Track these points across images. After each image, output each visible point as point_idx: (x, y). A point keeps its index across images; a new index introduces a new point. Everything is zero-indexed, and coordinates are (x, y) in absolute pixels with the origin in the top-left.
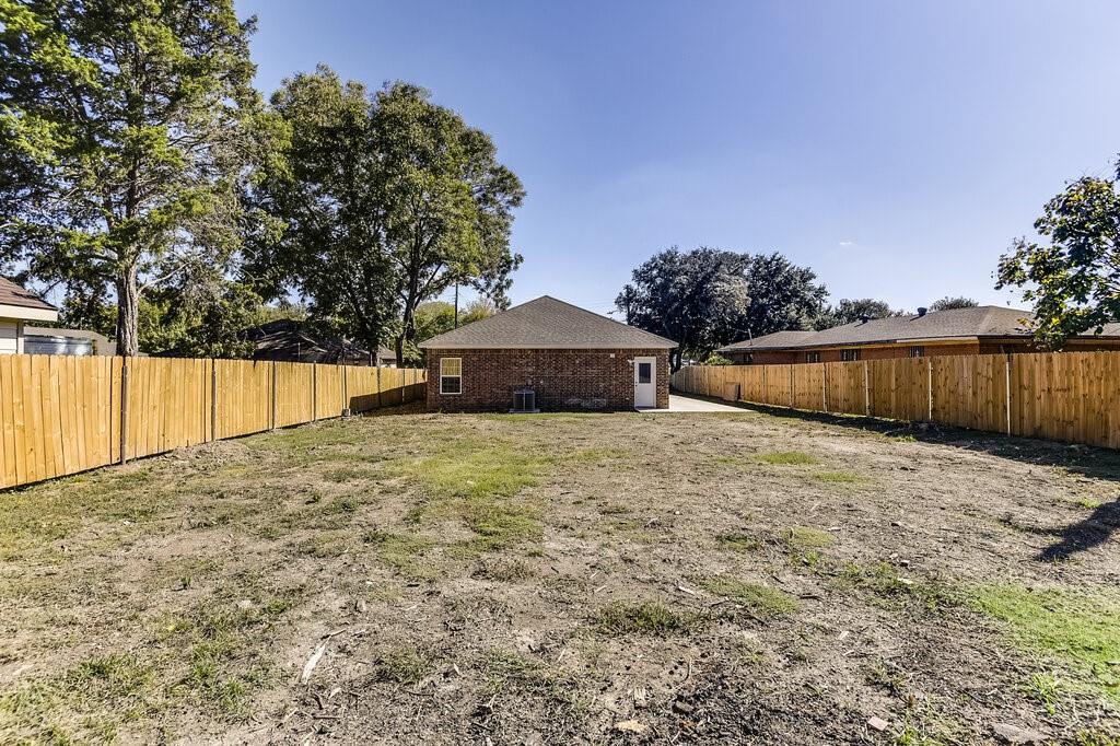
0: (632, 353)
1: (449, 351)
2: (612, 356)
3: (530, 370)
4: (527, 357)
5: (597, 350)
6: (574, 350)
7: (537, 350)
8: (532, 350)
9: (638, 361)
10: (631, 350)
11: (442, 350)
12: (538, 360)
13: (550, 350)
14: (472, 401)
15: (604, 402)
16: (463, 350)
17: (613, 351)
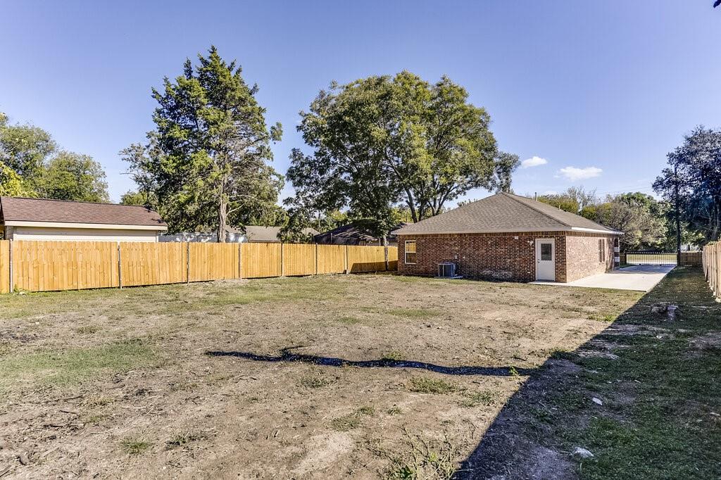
0: (532, 235)
1: (409, 236)
2: (516, 238)
3: (457, 248)
4: (455, 239)
5: (505, 234)
6: (486, 234)
7: (461, 234)
8: (458, 234)
9: (539, 243)
10: (532, 233)
11: (405, 236)
12: (462, 242)
13: (470, 234)
14: (422, 269)
15: (510, 274)
16: (417, 236)
17: (517, 234)
